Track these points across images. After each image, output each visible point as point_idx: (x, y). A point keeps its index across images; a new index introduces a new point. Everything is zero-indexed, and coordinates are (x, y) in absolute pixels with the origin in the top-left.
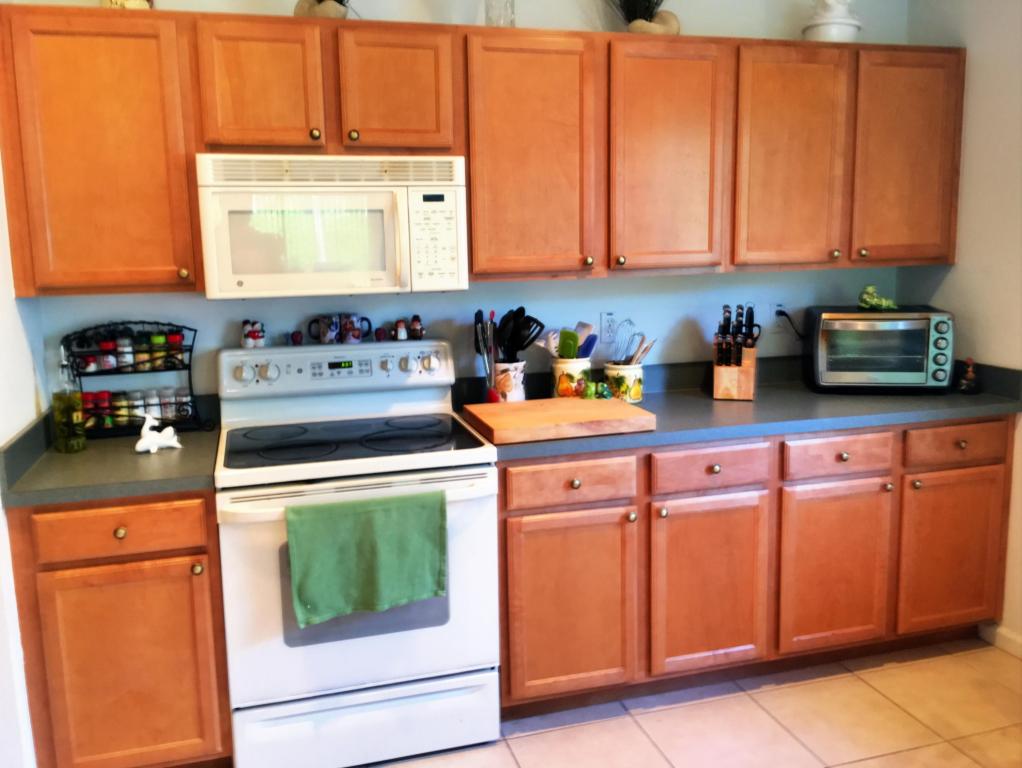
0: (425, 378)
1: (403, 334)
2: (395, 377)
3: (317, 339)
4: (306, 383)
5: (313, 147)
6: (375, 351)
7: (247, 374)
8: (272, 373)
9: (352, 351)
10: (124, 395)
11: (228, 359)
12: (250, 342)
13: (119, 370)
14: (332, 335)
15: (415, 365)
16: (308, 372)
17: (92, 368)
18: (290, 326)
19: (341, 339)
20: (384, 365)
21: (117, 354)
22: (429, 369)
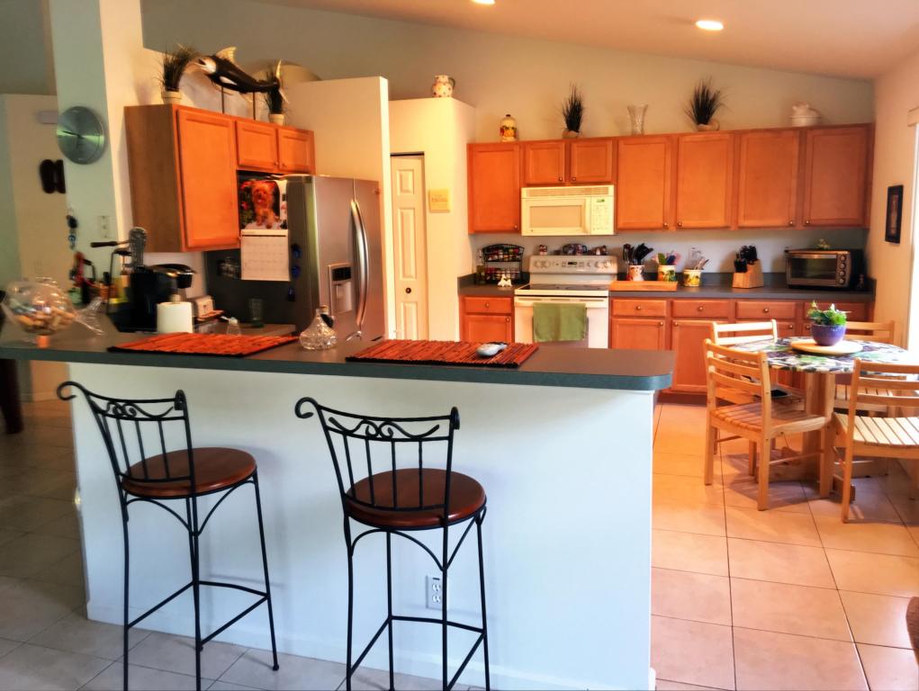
0: (604, 271)
1: (598, 253)
2: (593, 270)
3: (565, 253)
4: (559, 269)
5: (560, 184)
6: (585, 259)
7: (539, 264)
8: (547, 264)
9: (578, 258)
10: (499, 269)
11: (533, 259)
12: (541, 253)
13: (498, 261)
14: (570, 252)
15: (600, 265)
16: (560, 265)
17: (490, 259)
18: (557, 247)
19: (574, 254)
20: (588, 265)
21: (498, 255)
22: (606, 267)
